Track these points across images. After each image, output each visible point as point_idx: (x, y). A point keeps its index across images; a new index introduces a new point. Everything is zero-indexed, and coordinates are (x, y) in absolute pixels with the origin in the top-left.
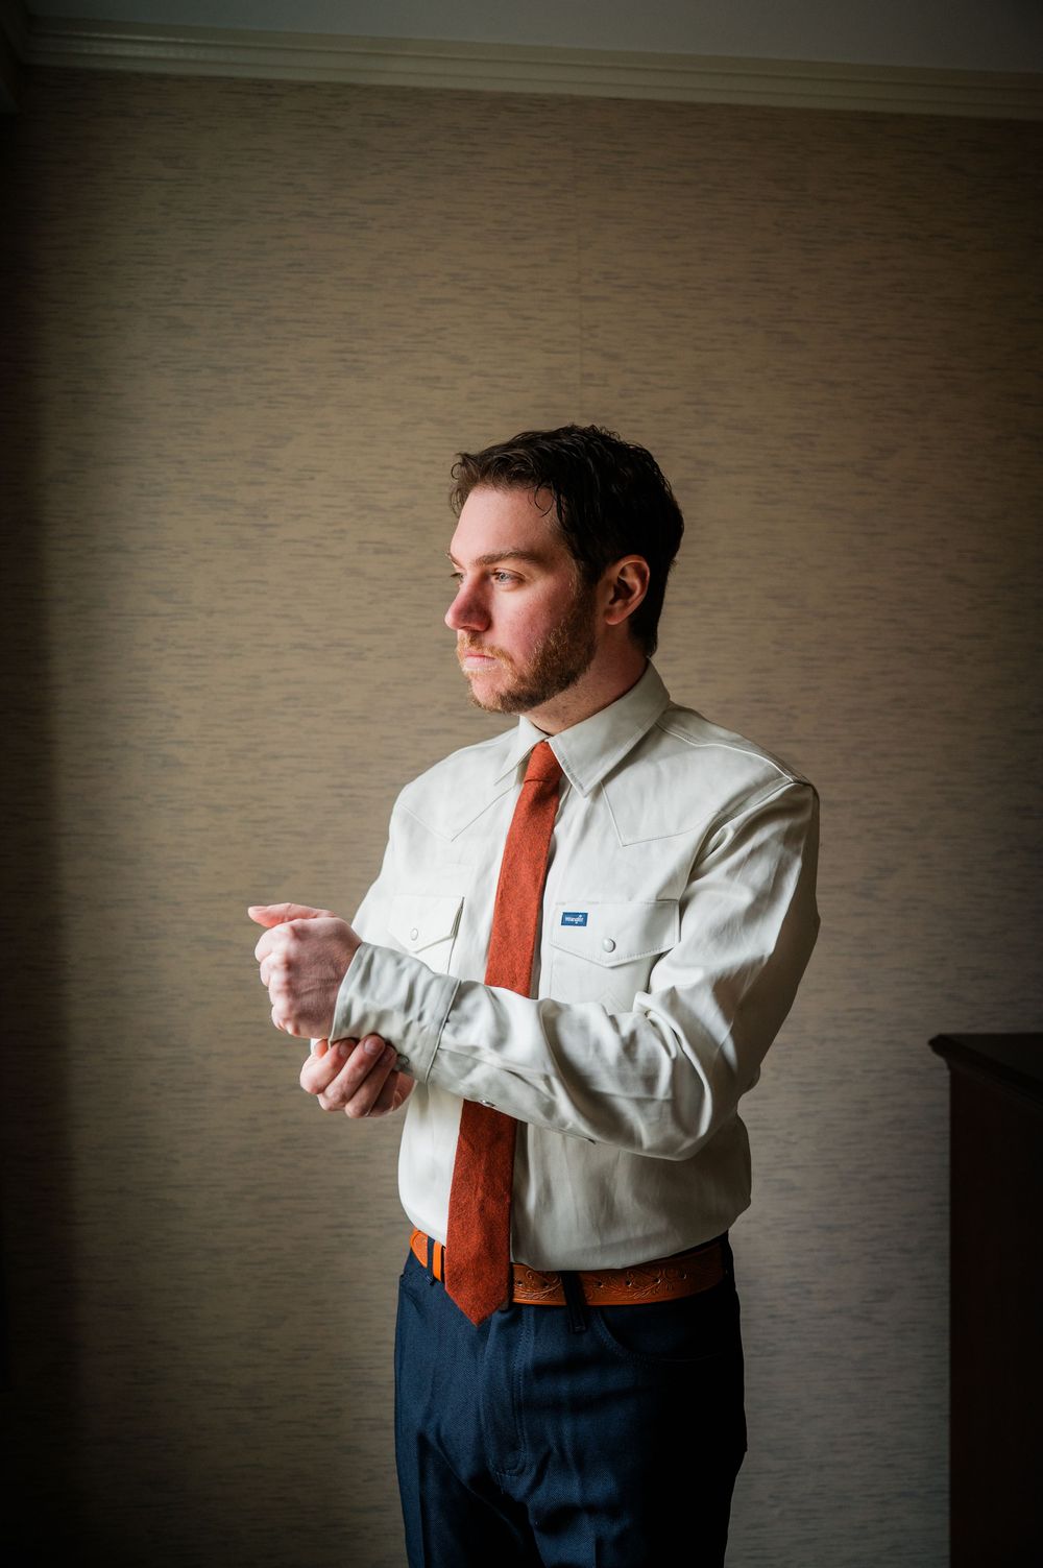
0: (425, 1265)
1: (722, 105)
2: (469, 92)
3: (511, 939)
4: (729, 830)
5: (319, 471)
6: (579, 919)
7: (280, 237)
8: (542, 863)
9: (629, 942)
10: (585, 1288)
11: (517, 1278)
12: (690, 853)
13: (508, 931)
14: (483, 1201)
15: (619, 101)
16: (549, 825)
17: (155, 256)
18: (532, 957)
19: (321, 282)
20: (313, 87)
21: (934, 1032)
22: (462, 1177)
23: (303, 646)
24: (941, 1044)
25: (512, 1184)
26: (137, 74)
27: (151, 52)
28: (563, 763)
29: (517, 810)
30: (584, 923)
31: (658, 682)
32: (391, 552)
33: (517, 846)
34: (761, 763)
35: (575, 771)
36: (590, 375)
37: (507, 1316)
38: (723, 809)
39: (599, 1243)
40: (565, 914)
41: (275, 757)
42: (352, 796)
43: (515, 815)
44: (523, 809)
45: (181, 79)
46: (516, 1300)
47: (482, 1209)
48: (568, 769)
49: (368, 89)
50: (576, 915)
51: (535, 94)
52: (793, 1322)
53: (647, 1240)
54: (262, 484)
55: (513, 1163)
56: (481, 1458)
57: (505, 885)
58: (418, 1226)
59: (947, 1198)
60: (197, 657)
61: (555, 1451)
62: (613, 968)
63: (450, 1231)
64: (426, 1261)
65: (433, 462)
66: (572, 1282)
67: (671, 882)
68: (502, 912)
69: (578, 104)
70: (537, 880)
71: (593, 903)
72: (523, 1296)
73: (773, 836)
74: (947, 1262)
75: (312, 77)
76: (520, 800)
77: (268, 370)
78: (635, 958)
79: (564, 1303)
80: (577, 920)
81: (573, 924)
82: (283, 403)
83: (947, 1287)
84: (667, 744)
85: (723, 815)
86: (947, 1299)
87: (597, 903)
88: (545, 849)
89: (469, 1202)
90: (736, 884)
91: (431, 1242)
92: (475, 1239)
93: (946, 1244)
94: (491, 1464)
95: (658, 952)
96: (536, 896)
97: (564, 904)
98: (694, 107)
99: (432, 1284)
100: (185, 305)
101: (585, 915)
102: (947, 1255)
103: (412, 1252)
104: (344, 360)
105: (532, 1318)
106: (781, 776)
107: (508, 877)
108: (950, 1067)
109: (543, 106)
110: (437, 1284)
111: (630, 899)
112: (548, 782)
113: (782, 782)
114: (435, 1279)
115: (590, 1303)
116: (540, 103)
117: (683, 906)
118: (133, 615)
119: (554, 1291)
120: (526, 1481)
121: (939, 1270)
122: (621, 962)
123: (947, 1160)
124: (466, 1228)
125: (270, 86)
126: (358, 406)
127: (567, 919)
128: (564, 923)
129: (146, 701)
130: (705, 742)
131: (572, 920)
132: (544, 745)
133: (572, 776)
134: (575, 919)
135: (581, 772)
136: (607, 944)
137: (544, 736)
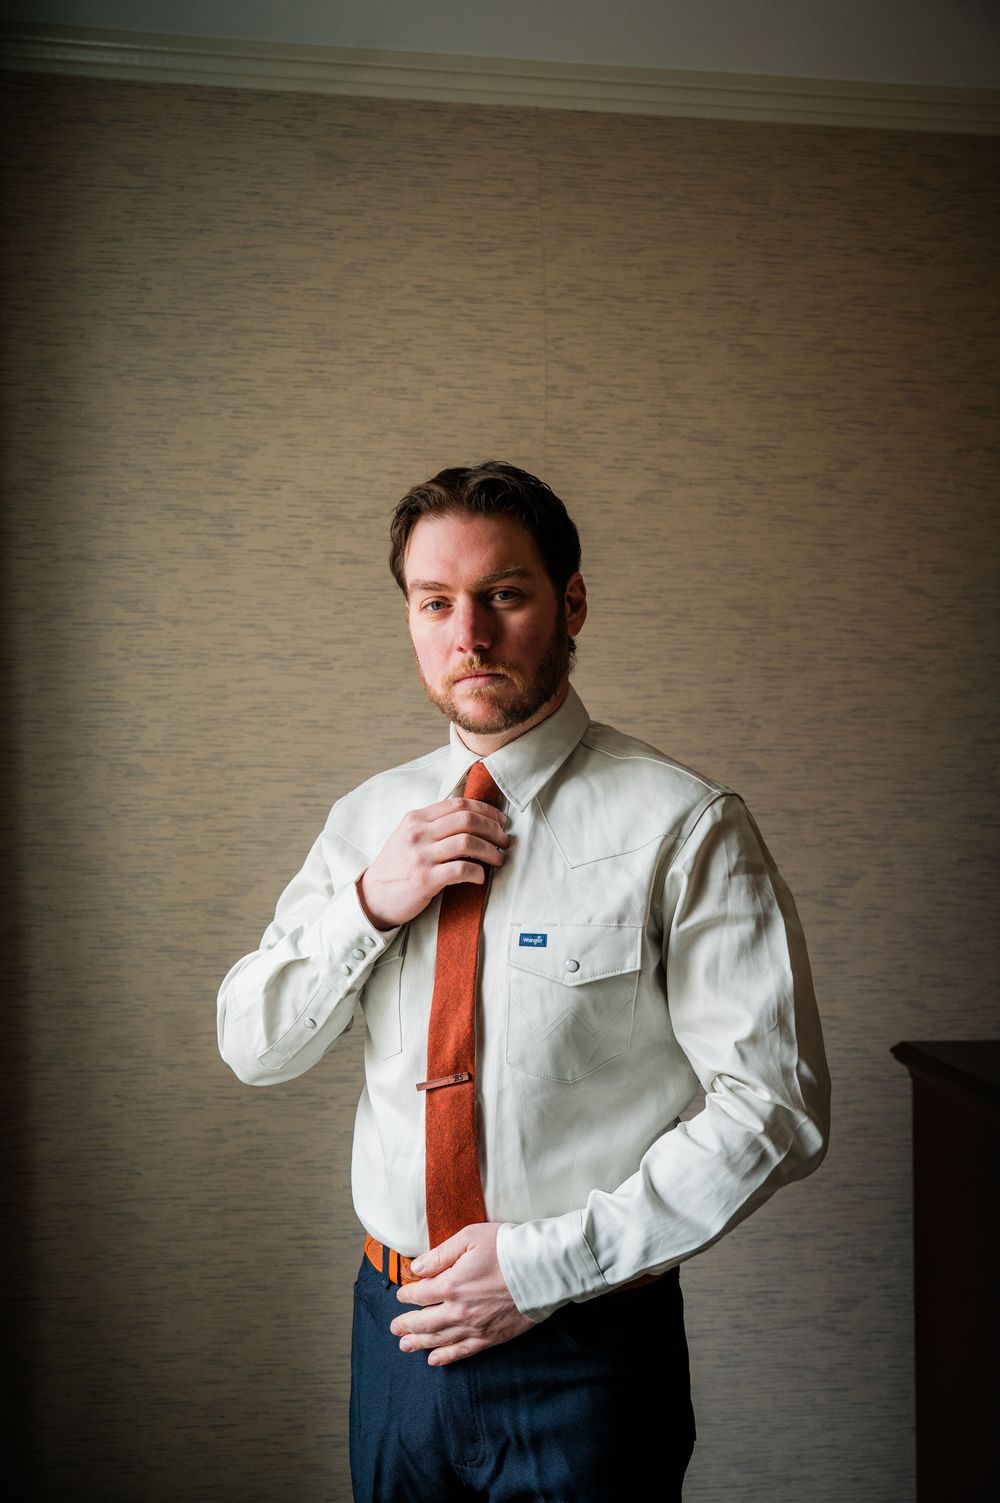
0: (381, 1270)
1: (686, 118)
2: (436, 103)
5: (285, 481)
6: (539, 940)
7: (245, 247)
15: (584, 114)
17: (119, 264)
19: (287, 292)
20: (278, 96)
21: (897, 1039)
23: (268, 656)
24: (902, 1052)
26: (102, 81)
27: (115, 58)
28: (500, 779)
30: (544, 944)
32: (356, 562)
35: (510, 788)
36: (555, 388)
40: (523, 936)
41: (241, 766)
42: (317, 805)
45: (146, 87)
48: (504, 786)
49: (334, 99)
50: (534, 936)
51: (500, 106)
52: (758, 1332)
54: (228, 494)
56: (443, 1453)
59: (911, 1205)
60: (163, 666)
61: (513, 1440)
62: (577, 987)
64: (381, 1265)
65: (399, 473)
69: (544, 116)
71: (552, 925)
74: (911, 1271)
75: (278, 86)
77: (235, 380)
80: (536, 941)
81: (532, 945)
82: (248, 412)
83: (911, 1296)
87: (555, 925)
91: (386, 1250)
93: (910, 1253)
94: (452, 1457)
97: (521, 926)
98: (658, 120)
99: (388, 1288)
100: (151, 314)
101: (544, 937)
102: (911, 1262)
103: (366, 1259)
104: (310, 371)
106: (708, 790)
108: (912, 1075)
109: (509, 118)
110: (393, 1288)
114: (391, 1283)
116: (505, 114)
118: (97, 624)
120: (486, 1472)
121: (903, 1280)
122: (587, 981)
123: (909, 1167)
125: (235, 95)
126: (323, 417)
127: (525, 940)
128: (522, 944)
129: (111, 711)
130: (628, 755)
131: (531, 941)
132: (480, 766)
133: (508, 792)
134: (533, 940)
135: (515, 788)
136: (572, 965)
137: (479, 758)
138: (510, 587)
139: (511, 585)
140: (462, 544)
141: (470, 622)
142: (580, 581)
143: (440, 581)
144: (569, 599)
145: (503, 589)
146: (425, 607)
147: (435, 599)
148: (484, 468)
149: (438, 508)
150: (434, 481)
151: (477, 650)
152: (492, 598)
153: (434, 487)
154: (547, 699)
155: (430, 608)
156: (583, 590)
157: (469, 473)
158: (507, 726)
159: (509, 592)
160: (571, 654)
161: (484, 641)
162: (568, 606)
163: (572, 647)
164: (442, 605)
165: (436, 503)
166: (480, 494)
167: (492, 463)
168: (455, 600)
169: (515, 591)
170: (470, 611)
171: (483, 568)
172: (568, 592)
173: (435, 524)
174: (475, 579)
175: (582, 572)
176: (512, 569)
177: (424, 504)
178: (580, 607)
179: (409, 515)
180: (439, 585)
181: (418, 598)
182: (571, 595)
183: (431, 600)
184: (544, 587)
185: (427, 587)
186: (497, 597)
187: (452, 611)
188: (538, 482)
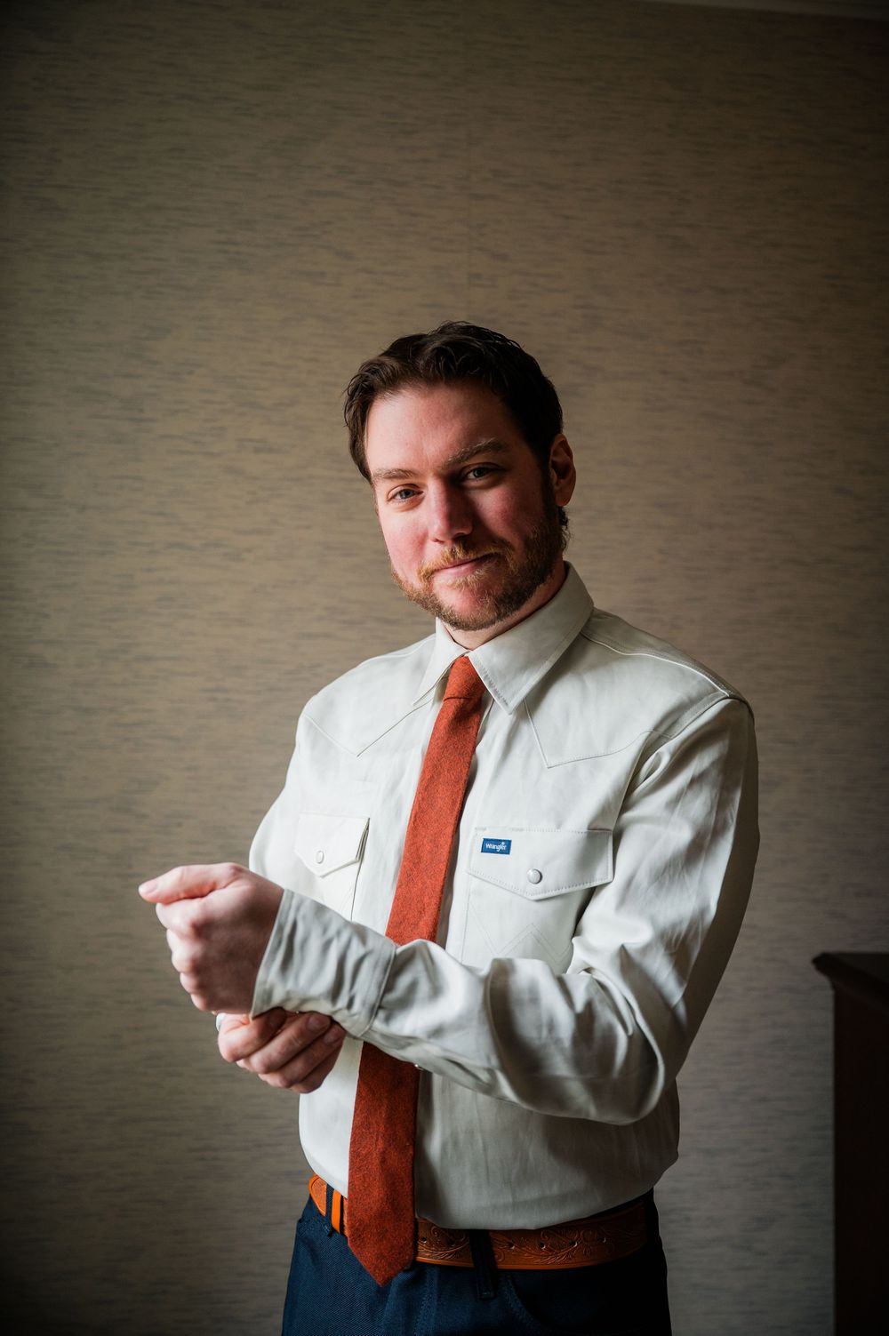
0: (324, 1213)
3: (422, 866)
4: (665, 754)
6: (502, 847)
8: (462, 786)
9: (559, 875)
10: (495, 1249)
11: (422, 1233)
12: (623, 779)
13: (419, 857)
14: (384, 1152)
16: (471, 745)
18: (443, 886)
22: (362, 1123)
24: (825, 963)
25: (415, 1134)
28: (486, 677)
29: (435, 728)
30: (507, 851)
31: (581, 587)
32: (271, 450)
33: (435, 766)
34: (694, 677)
35: (498, 687)
37: (409, 1275)
38: (656, 728)
39: (511, 1200)
40: (486, 841)
43: (433, 734)
44: (442, 728)
46: (420, 1258)
47: (383, 1161)
48: (490, 684)
50: (498, 842)
53: (563, 1199)
55: (415, 1111)
57: (420, 807)
58: (317, 1171)
62: (539, 901)
63: (351, 1183)
64: (325, 1209)
66: (480, 1241)
67: (604, 812)
68: (415, 836)
70: (454, 803)
71: (518, 830)
72: (426, 1256)
73: (713, 764)
76: (439, 719)
78: (564, 891)
79: (472, 1265)
80: (500, 848)
81: (494, 851)
84: (592, 655)
85: (656, 735)
86: (831, 1228)
87: (522, 830)
88: (465, 771)
89: (369, 1153)
90: (676, 817)
91: (330, 1190)
92: (377, 1193)
95: (588, 886)
96: (453, 821)
97: (485, 829)
99: (330, 1235)
101: (508, 843)
103: (311, 1198)
105: (435, 1281)
106: (715, 690)
107: (423, 799)
108: (834, 987)
110: (336, 1237)
111: (559, 826)
112: (469, 699)
113: (717, 696)
114: (333, 1230)
115: (501, 1266)
117: (617, 838)
119: (461, 1251)
122: (547, 895)
124: (367, 1180)
127: (488, 846)
128: (484, 850)
130: (633, 651)
131: (494, 847)
132: (464, 660)
133: (495, 691)
134: (497, 846)
135: (504, 687)
136: (533, 875)
137: (464, 651)
138: (484, 463)
139: (485, 460)
140: (424, 421)
141: (444, 509)
142: (564, 444)
143: (404, 467)
144: (555, 465)
145: (476, 467)
146: (394, 497)
147: (402, 488)
148: (442, 331)
149: (392, 383)
150: (387, 354)
151: (457, 539)
152: (465, 478)
153: (387, 360)
154: (543, 580)
155: (398, 497)
156: (569, 453)
157: (424, 340)
158: (500, 617)
159: (483, 469)
160: (564, 527)
161: (463, 527)
162: (554, 475)
163: (564, 521)
164: (411, 493)
165: (389, 378)
166: (438, 361)
167: (450, 325)
168: (425, 486)
169: (489, 467)
170: (443, 496)
171: (451, 446)
172: (552, 458)
173: (393, 402)
174: (443, 460)
175: (565, 432)
176: (483, 442)
177: (376, 379)
178: (567, 472)
179: (363, 397)
180: (405, 471)
181: (383, 488)
182: (555, 459)
183: (398, 489)
184: (523, 455)
185: (390, 476)
186: (471, 475)
187: (423, 498)
188: (504, 339)
